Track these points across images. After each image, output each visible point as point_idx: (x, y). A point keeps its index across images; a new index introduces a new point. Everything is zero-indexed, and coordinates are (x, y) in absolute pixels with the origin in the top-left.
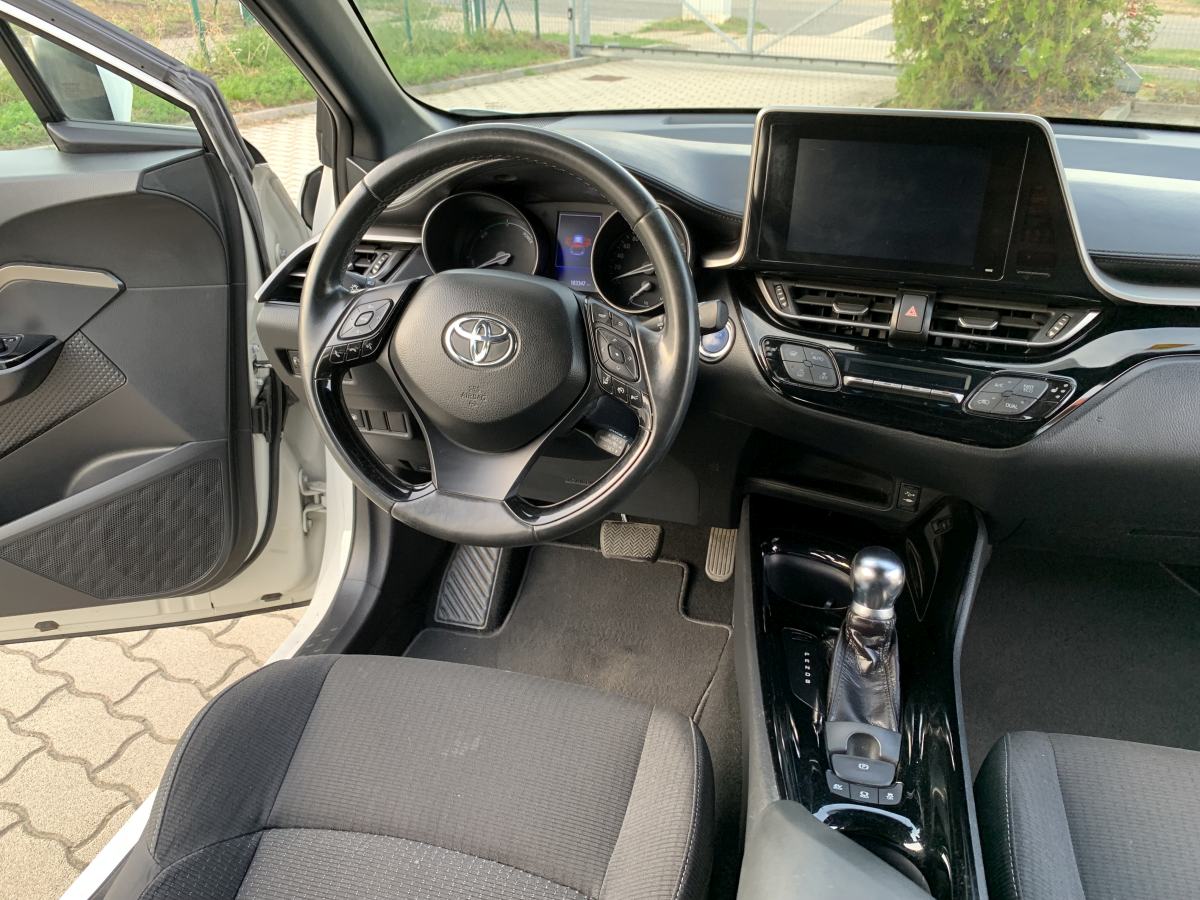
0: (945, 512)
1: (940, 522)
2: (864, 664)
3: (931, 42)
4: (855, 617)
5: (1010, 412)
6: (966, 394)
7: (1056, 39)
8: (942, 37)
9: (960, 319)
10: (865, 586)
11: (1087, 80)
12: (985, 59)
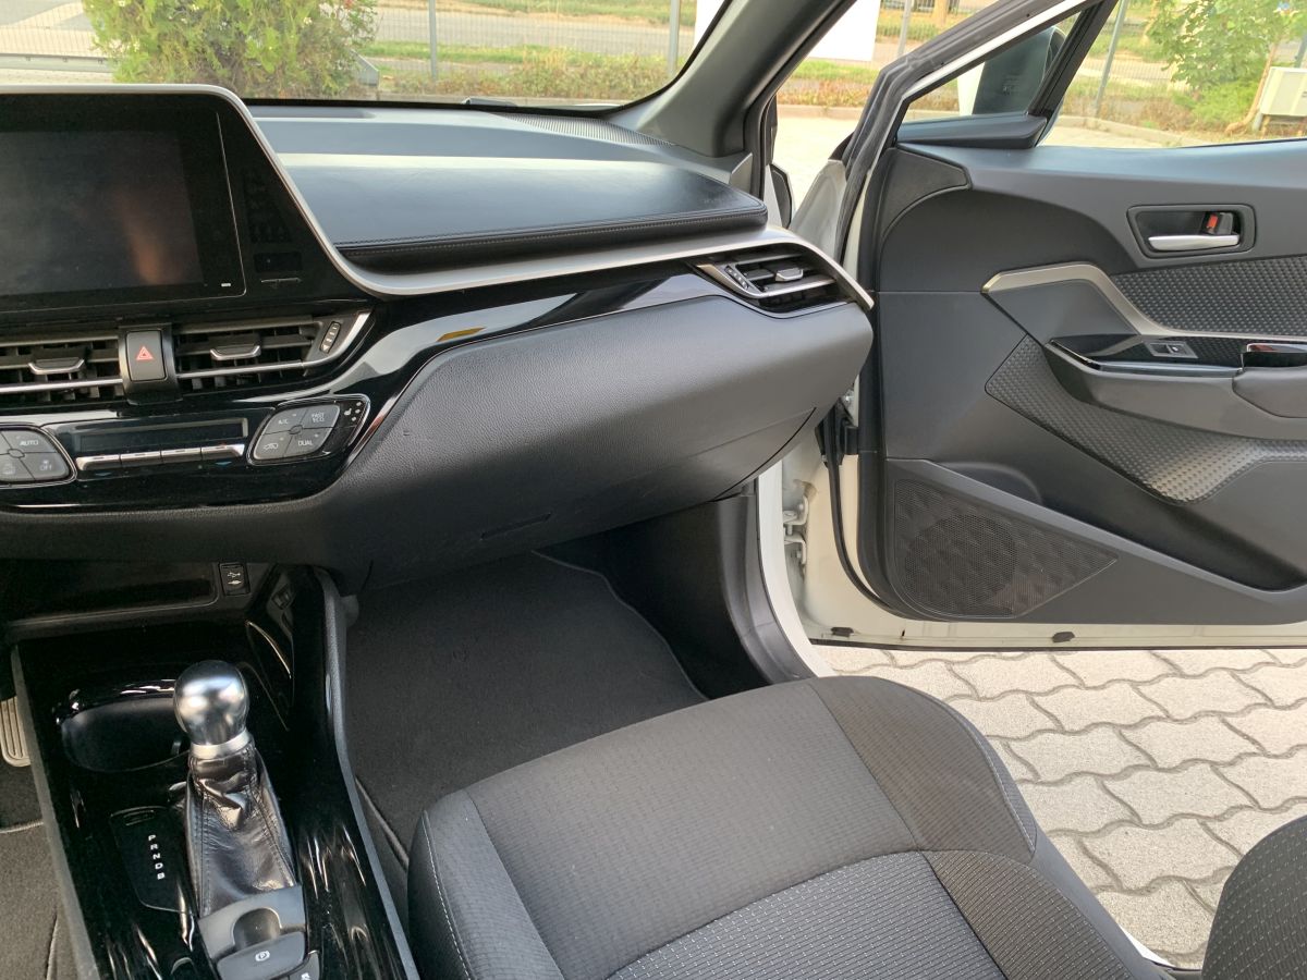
0: (283, 581)
1: (280, 594)
2: (231, 816)
3: (139, 31)
4: (200, 763)
5: (305, 451)
6: (246, 441)
7: (279, 27)
8: (151, 26)
9: (212, 351)
10: (199, 720)
11: (325, 73)
12: (210, 51)
